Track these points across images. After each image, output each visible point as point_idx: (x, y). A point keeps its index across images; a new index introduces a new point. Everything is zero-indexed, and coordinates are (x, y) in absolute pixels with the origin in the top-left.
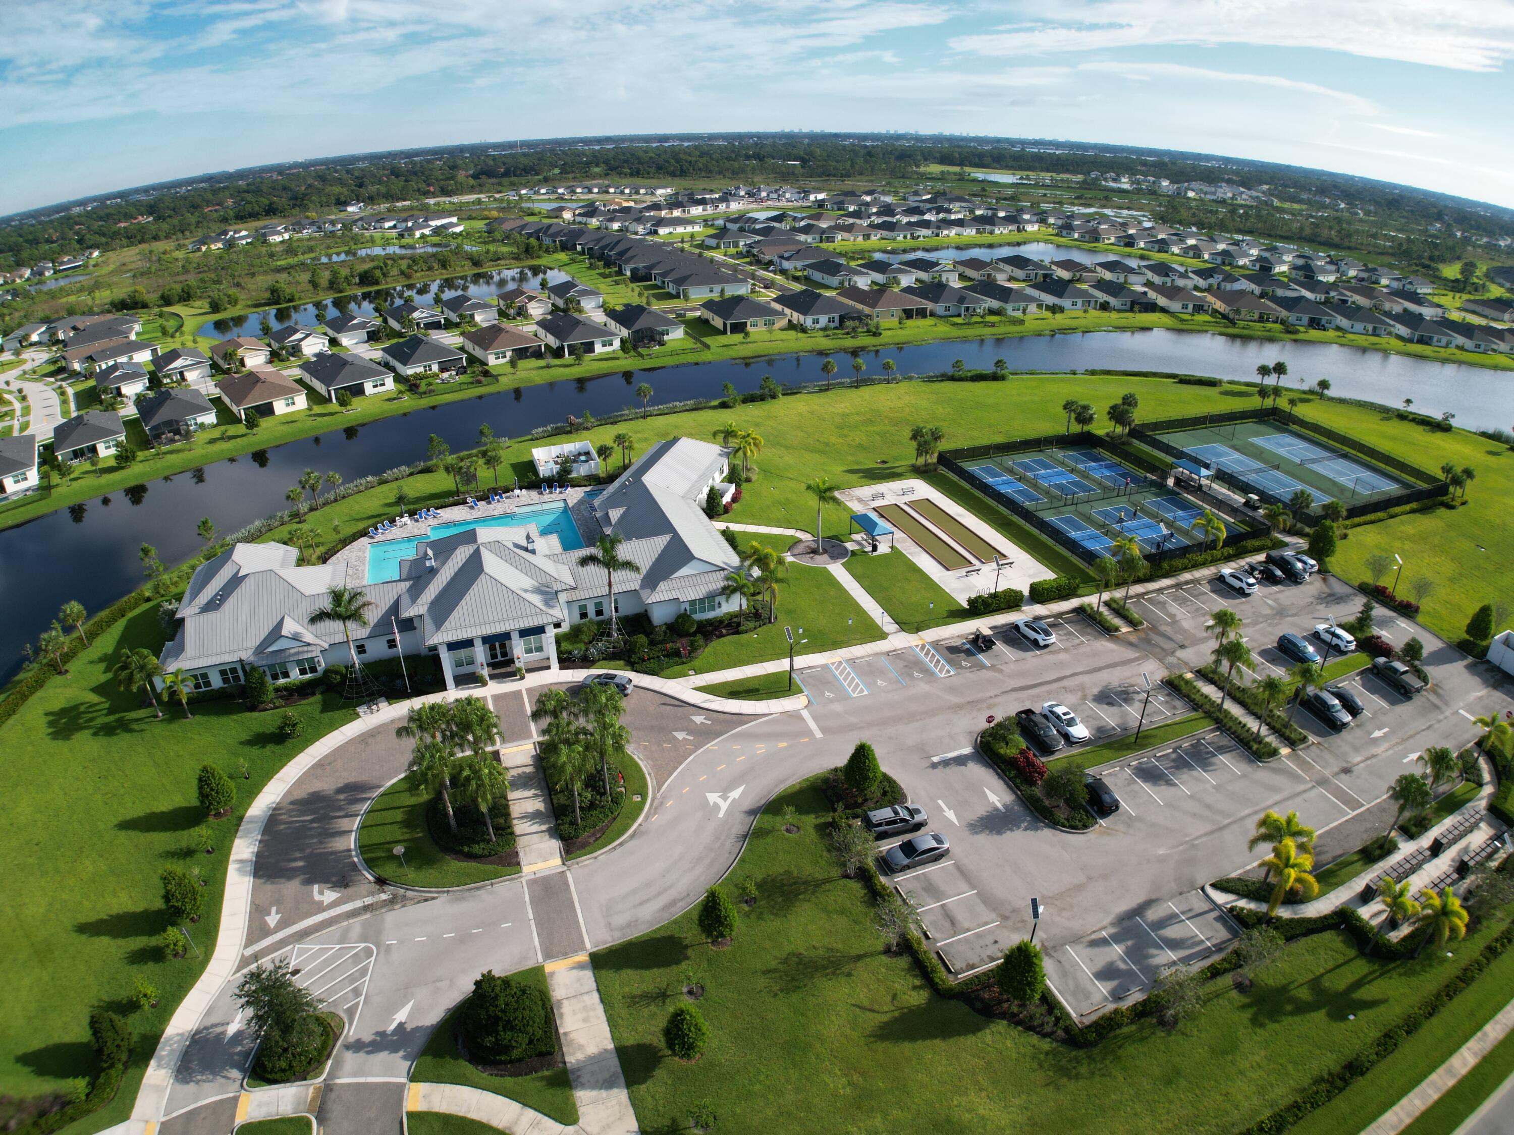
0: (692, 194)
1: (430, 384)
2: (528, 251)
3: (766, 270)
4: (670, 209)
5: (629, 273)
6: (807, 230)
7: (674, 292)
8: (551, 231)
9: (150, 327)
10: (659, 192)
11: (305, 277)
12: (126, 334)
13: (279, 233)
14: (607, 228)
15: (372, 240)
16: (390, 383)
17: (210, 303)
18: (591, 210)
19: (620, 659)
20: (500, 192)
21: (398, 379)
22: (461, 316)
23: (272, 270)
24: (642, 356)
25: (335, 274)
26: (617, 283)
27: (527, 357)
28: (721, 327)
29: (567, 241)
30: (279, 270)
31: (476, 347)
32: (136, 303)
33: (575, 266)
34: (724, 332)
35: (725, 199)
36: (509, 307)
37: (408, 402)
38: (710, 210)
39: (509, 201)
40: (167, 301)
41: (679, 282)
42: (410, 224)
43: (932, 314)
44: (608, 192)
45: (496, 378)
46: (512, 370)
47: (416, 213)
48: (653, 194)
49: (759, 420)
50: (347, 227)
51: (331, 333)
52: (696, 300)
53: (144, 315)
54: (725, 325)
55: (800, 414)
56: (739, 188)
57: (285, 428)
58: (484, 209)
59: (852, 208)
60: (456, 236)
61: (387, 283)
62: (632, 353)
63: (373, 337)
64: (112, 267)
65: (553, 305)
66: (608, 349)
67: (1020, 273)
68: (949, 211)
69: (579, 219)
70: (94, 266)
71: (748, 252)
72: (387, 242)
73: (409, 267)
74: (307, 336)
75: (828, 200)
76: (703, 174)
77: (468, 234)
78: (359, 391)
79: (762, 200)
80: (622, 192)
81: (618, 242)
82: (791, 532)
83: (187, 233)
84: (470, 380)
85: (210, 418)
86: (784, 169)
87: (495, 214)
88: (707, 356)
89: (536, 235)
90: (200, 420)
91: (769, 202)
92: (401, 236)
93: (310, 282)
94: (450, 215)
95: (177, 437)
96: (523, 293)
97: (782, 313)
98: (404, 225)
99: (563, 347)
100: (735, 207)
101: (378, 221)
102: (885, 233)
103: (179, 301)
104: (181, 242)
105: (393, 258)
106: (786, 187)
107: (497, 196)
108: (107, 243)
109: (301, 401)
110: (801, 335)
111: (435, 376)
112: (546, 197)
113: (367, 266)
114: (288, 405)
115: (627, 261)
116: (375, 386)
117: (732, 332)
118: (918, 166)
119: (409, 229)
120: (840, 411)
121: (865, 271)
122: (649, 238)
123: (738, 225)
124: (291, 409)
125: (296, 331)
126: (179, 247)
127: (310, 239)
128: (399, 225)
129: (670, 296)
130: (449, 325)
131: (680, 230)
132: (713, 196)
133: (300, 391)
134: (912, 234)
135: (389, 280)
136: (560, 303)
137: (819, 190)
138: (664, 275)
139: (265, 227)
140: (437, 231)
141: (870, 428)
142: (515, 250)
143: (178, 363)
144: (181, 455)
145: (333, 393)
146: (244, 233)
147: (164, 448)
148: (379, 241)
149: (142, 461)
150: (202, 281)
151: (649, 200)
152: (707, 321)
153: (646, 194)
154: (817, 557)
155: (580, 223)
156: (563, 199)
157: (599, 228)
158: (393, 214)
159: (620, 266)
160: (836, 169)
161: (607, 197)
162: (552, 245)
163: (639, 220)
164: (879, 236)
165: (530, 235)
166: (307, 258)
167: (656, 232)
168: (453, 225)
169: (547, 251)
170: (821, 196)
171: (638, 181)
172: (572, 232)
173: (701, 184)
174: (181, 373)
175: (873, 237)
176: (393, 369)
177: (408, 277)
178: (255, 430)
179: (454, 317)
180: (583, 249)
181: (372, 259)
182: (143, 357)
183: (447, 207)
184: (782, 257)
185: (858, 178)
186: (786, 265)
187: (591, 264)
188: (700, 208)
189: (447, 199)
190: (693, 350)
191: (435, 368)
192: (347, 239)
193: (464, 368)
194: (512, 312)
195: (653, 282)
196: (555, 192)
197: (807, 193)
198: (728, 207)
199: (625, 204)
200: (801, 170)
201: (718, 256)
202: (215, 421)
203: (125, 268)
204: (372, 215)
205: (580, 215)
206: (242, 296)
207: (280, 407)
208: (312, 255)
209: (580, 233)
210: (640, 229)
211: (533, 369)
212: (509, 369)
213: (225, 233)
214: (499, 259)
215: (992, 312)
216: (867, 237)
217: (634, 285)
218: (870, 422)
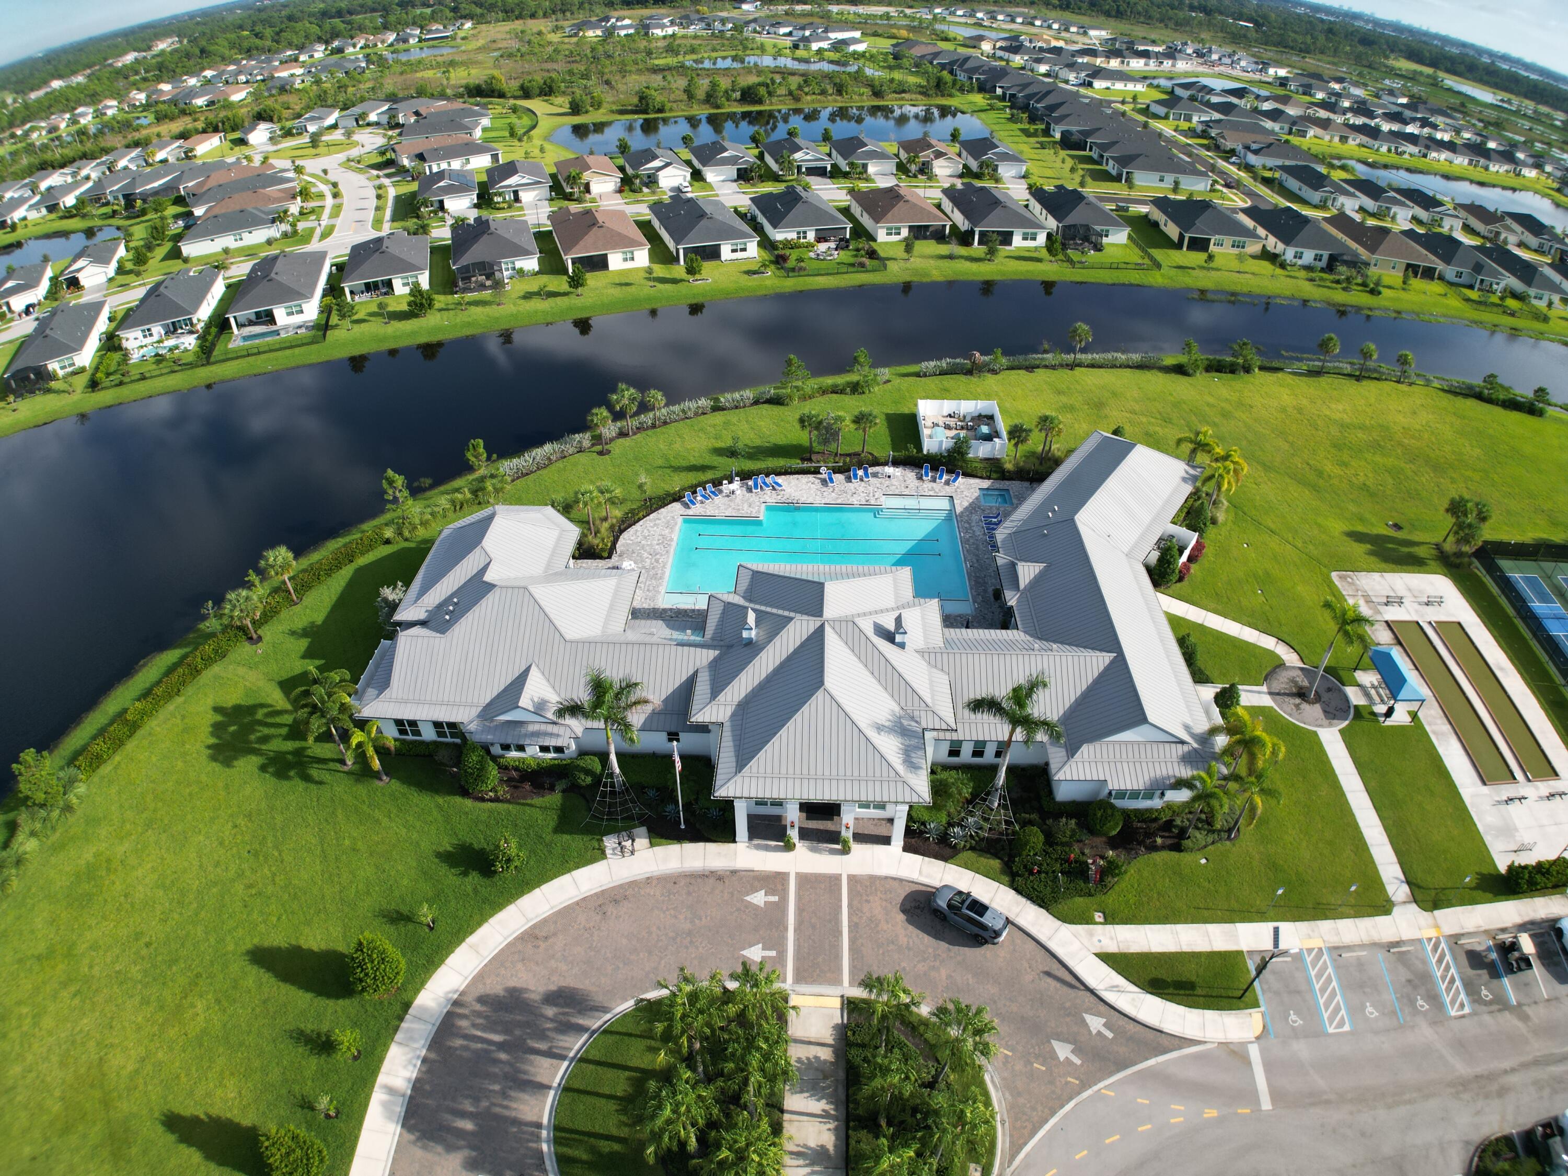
0: (1132, 43)
1: (800, 260)
2: (939, 86)
3: (1226, 159)
4: (1108, 57)
5: (1058, 136)
6: (1275, 115)
7: (1114, 173)
8: (968, 65)
9: (500, 123)
10: (1092, 33)
11: (682, 83)
12: (469, 130)
13: (663, 27)
14: (1032, 70)
15: (762, 48)
16: (753, 249)
17: (571, 103)
18: (1014, 46)
19: (996, 856)
20: (911, 7)
21: (766, 244)
22: (851, 165)
23: (648, 70)
24: (1070, 261)
25: (714, 85)
26: (1043, 146)
27: (925, 238)
28: (1175, 237)
29: (986, 81)
30: (656, 70)
31: (865, 214)
32: (493, 91)
33: (992, 115)
34: (1179, 246)
35: (1172, 54)
36: (910, 161)
37: (772, 280)
38: (1153, 65)
39: (921, 20)
40: (526, 94)
41: (1124, 161)
42: (807, 33)
43: (1441, 278)
44: (1033, 25)
45: (883, 261)
46: (905, 256)
47: (816, 20)
48: (1085, 33)
49: (1227, 407)
50: (738, 28)
51: (696, 162)
52: (1142, 189)
53: (498, 107)
54: (1181, 237)
55: (1283, 410)
56: (1186, 44)
57: (617, 292)
58: (892, 26)
59: (1320, 95)
60: (857, 56)
61: (771, 104)
62: (1061, 256)
63: (743, 176)
64: (481, 42)
65: (965, 166)
66: (1030, 244)
67: (1533, 241)
68: (1435, 127)
69: (1000, 53)
70: (463, 39)
71: (1203, 131)
72: (778, 54)
73: (800, 88)
74: (667, 165)
75: (1293, 80)
76: (1142, 19)
77: (872, 56)
78: (713, 253)
79: (1213, 64)
80: (1050, 27)
81: (1048, 93)
82: (1268, 642)
83: (568, 14)
84: (852, 260)
85: (531, 264)
86: (1233, 29)
87: (904, 33)
88: (1157, 279)
89: (950, 67)
90: (518, 265)
91: (1222, 68)
92: (796, 47)
93: (685, 91)
94: (854, 29)
95: (488, 283)
96: (930, 146)
97: (1252, 234)
98: (800, 33)
99: (972, 233)
100: (1182, 66)
101: (773, 25)
102: (1365, 139)
103: (540, 95)
104: (560, 23)
105: (785, 73)
106: (1240, 54)
107: (908, 11)
108: (482, 15)
109: (642, 257)
110: (1279, 271)
111: (809, 246)
112: (963, 20)
113: (752, 80)
114: (625, 260)
115: (1058, 121)
116: (734, 251)
117: (1189, 248)
118: (1387, 57)
119: (806, 40)
120: (1337, 416)
121: (1352, 190)
122: (1083, 91)
123: (1188, 93)
124: (629, 265)
125: (655, 157)
126: (556, 29)
127: (696, 37)
128: (795, 33)
129: (1106, 177)
130: (836, 173)
131: (1119, 86)
132: (1157, 49)
133: (641, 244)
134: (1396, 148)
135: (774, 100)
136: (974, 165)
137: (1279, 64)
138: (1104, 147)
139: (650, 18)
140: (839, 45)
141: (1378, 459)
142: (924, 83)
143: (513, 180)
144: (487, 310)
145: (681, 252)
146: (627, 22)
147: (470, 296)
148: (770, 50)
149: (440, 310)
150: (571, 73)
151: (1081, 43)
152: (1156, 224)
153: (1078, 33)
154: (1305, 706)
155: (1001, 59)
156: (981, 25)
157: (1023, 68)
158: (790, 18)
159: (1048, 124)
160: (1295, 40)
161: (1032, 30)
162: (967, 84)
163: (1071, 66)
164: (1358, 141)
165: (943, 66)
166: (689, 60)
167: (1090, 85)
168: (855, 41)
169: (961, 90)
170: (1282, 72)
171: (1068, 15)
172: (993, 70)
173: (1139, 31)
174: (516, 193)
175: (1350, 141)
176: (758, 229)
177: (797, 99)
178: (580, 290)
179: (844, 165)
180: (1004, 94)
181: (759, 71)
182: (481, 162)
183: (851, 17)
184: (1247, 148)
185: (1319, 56)
186: (1252, 159)
187: (1013, 115)
188: (1142, 62)
189: (852, 9)
190: (1138, 267)
191: (811, 236)
192: (736, 42)
193: (847, 241)
194: (913, 168)
195: (1087, 153)
196: (972, 16)
197: (1266, 65)
198: (1174, 65)
199: (1054, 43)
200: (1254, 34)
201: (1166, 128)
202: (537, 268)
203: (494, 46)
204: (768, 17)
205: (1001, 48)
206: (608, 98)
207: (616, 261)
208: (694, 57)
209: (1001, 73)
210: (1072, 77)
211: (932, 257)
212: (900, 252)
213: (607, 19)
214: (904, 91)
215: (1515, 295)
216: (1344, 139)
217: (1063, 153)
218: (1376, 446)
